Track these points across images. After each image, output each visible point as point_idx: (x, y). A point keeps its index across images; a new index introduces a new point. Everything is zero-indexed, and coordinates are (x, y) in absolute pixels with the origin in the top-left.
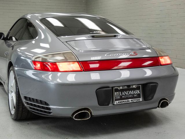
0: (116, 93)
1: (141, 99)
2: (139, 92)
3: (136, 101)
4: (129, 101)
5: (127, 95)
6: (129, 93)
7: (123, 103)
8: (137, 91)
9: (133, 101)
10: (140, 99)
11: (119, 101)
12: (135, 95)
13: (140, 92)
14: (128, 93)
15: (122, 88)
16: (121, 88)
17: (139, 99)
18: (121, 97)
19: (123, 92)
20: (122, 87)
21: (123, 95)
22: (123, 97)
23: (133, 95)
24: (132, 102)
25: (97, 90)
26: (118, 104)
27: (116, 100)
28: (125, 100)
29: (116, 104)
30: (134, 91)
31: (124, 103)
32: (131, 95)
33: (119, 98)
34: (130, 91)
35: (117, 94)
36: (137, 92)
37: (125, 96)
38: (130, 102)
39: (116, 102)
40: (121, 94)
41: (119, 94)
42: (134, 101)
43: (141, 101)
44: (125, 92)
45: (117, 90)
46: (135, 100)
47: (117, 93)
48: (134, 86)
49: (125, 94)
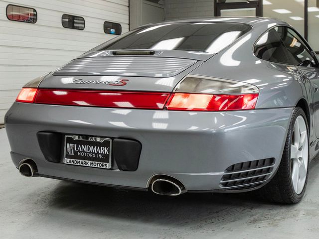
0: (68, 144)
1: (108, 166)
2: (106, 151)
3: (99, 167)
4: (87, 163)
5: (86, 152)
7: (77, 164)
8: (103, 149)
9: (95, 164)
11: (71, 160)
12: (100, 156)
13: (108, 151)
14: (89, 150)
16: (77, 138)
17: (105, 163)
18: (76, 153)
19: (80, 146)
20: (77, 136)
21: (79, 151)
22: (79, 154)
23: (96, 154)
24: (92, 166)
25: (38, 133)
26: (70, 163)
27: (68, 157)
28: (81, 161)
29: (66, 163)
30: (98, 148)
31: (79, 164)
32: (93, 153)
33: (72, 154)
34: (92, 147)
35: (71, 147)
36: (104, 151)
37: (82, 154)
38: (89, 165)
39: (67, 161)
40: (77, 149)
41: (73, 148)
42: (96, 166)
43: (107, 168)
44: (83, 146)
45: (70, 141)
46: (98, 165)
47: (71, 145)
48: (98, 140)
49: (83, 151)
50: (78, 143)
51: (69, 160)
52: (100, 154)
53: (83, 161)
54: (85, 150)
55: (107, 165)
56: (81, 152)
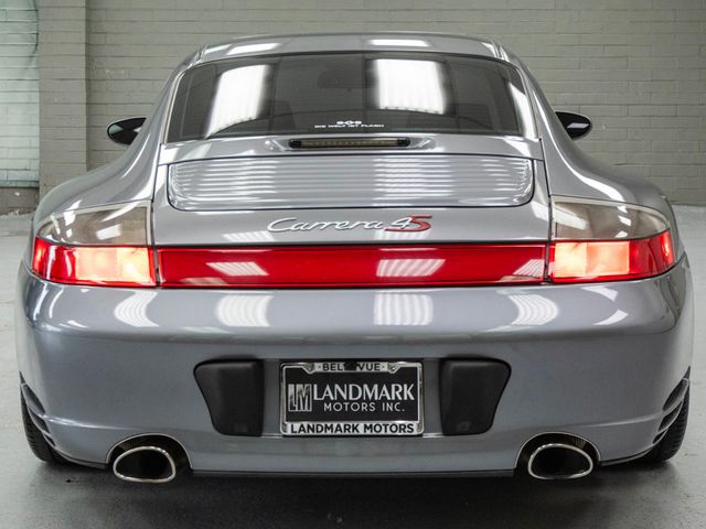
0: (291, 387)
1: (417, 427)
2: (408, 393)
3: (389, 432)
4: (355, 428)
5: (348, 400)
6: (355, 393)
7: (323, 433)
8: (397, 389)
9: (378, 428)
10: (415, 424)
11: (305, 424)
12: (390, 407)
13: (414, 392)
15: (321, 370)
16: (318, 368)
17: (406, 423)
18: (318, 405)
19: (328, 388)
20: (321, 364)
21: (327, 400)
22: (327, 407)
23: (378, 404)
24: (368, 432)
25: (200, 365)
26: (302, 433)
27: (292, 417)
28: (335, 424)
29: (289, 433)
30: (385, 388)
31: (329, 432)
32: (368, 401)
33: (306, 409)
34: (366, 386)
35: (301, 392)
36: (402, 394)
37: (338, 407)
38: (362, 432)
39: (291, 428)
40: (320, 395)
41: (308, 394)
42: (383, 432)
43: (415, 433)
44: (337, 386)
45: (297, 377)
46: (387, 428)
47: (299, 387)
48: (384, 367)
49: (340, 398)
50: (323, 380)
51: (297, 426)
52: (390, 402)
53: (342, 425)
54: (345, 397)
55: (415, 427)
56: (333, 402)
